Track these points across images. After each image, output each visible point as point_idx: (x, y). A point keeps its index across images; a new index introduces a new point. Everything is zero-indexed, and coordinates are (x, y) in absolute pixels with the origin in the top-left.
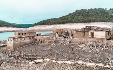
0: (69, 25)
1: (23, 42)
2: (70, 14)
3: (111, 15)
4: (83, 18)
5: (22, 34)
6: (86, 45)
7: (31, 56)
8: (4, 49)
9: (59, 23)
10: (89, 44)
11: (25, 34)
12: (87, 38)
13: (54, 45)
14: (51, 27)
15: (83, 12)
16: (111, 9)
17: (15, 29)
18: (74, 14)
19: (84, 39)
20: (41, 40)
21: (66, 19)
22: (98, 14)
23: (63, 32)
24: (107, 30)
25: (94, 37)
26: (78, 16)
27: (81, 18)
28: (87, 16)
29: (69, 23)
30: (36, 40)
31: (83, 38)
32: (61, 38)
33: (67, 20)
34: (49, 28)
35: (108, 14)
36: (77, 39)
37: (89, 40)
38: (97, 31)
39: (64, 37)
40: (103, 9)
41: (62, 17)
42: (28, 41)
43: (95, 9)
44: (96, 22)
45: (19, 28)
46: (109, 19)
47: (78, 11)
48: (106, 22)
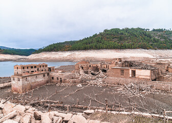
0: (94, 53)
1: (35, 82)
2: (95, 36)
3: (154, 40)
4: (115, 42)
5: (28, 68)
6: (125, 87)
7: (55, 103)
8: (6, 91)
9: (79, 49)
10: (129, 86)
11: (32, 67)
12: (126, 78)
13: (81, 86)
14: (66, 55)
15: (114, 33)
16: (154, 30)
17: (8, 57)
18: (102, 35)
19: (122, 79)
20: (61, 79)
21: (89, 43)
22: (136, 36)
23: (90, 66)
24: (153, 67)
25: (136, 76)
26: (108, 38)
27: (112, 43)
28: (121, 39)
29: (94, 49)
30: (53, 78)
31: (122, 77)
32: (88, 75)
33: (91, 45)
34: (63, 56)
35: (150, 37)
36: (112, 79)
37: (129, 80)
38: (140, 69)
39: (92, 74)
40: (144, 29)
41: (84, 40)
42: (41, 80)
43: (133, 29)
44: (134, 48)
45: (14, 54)
46: (152, 45)
47: (108, 31)
48: (147, 49)
